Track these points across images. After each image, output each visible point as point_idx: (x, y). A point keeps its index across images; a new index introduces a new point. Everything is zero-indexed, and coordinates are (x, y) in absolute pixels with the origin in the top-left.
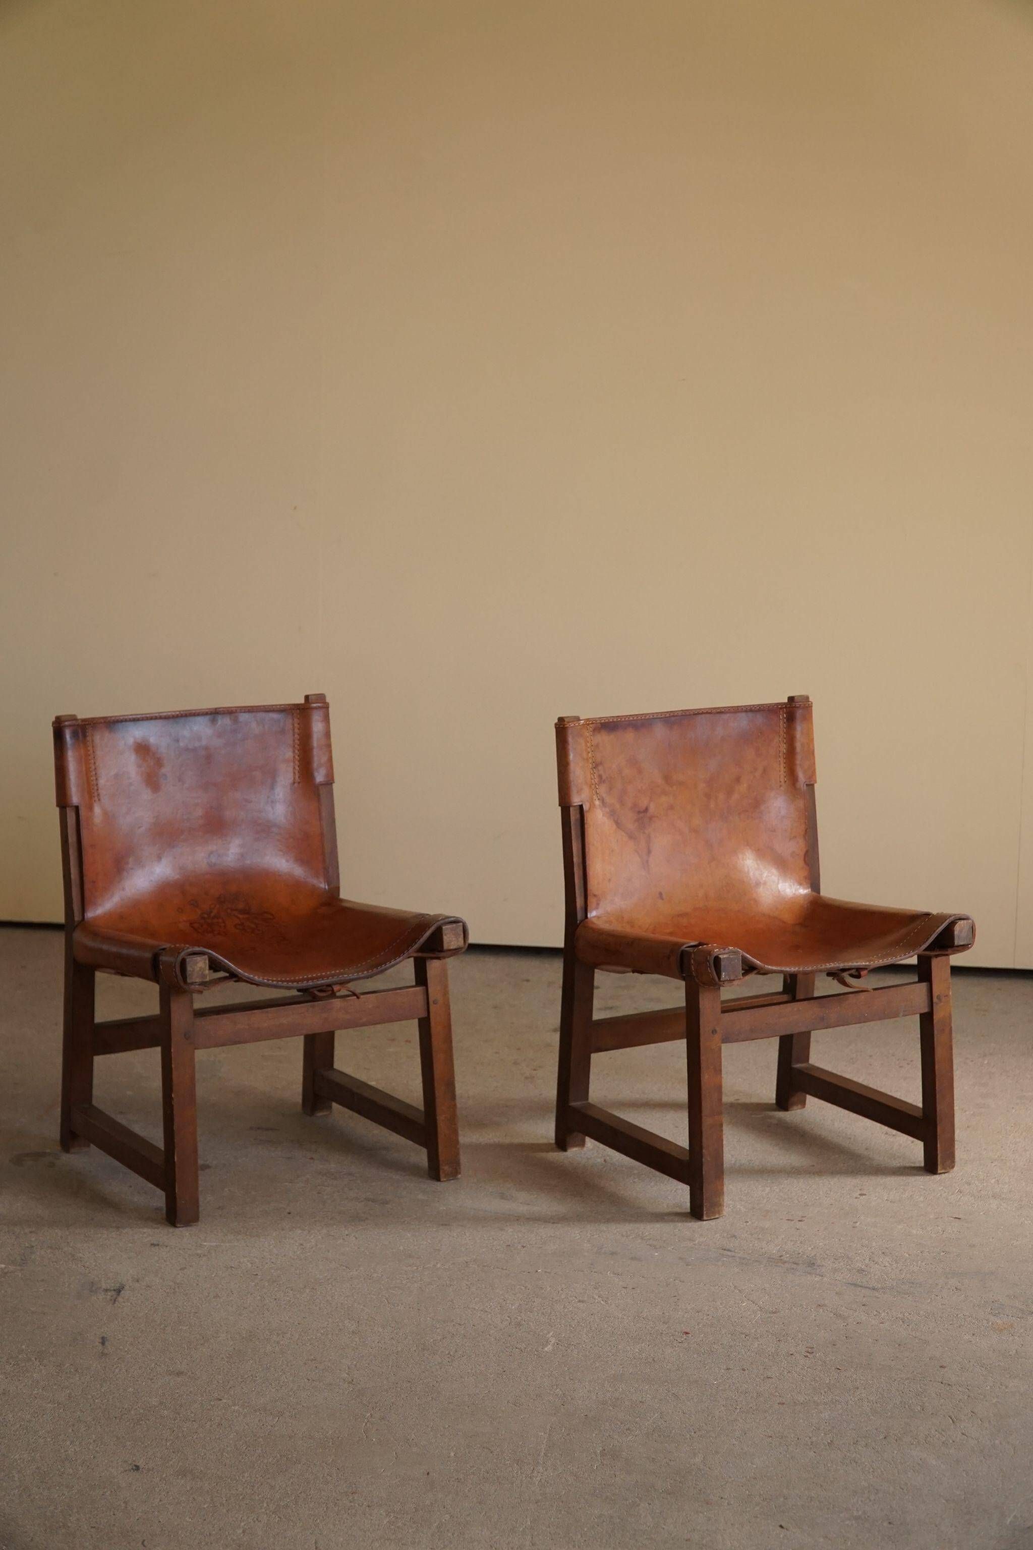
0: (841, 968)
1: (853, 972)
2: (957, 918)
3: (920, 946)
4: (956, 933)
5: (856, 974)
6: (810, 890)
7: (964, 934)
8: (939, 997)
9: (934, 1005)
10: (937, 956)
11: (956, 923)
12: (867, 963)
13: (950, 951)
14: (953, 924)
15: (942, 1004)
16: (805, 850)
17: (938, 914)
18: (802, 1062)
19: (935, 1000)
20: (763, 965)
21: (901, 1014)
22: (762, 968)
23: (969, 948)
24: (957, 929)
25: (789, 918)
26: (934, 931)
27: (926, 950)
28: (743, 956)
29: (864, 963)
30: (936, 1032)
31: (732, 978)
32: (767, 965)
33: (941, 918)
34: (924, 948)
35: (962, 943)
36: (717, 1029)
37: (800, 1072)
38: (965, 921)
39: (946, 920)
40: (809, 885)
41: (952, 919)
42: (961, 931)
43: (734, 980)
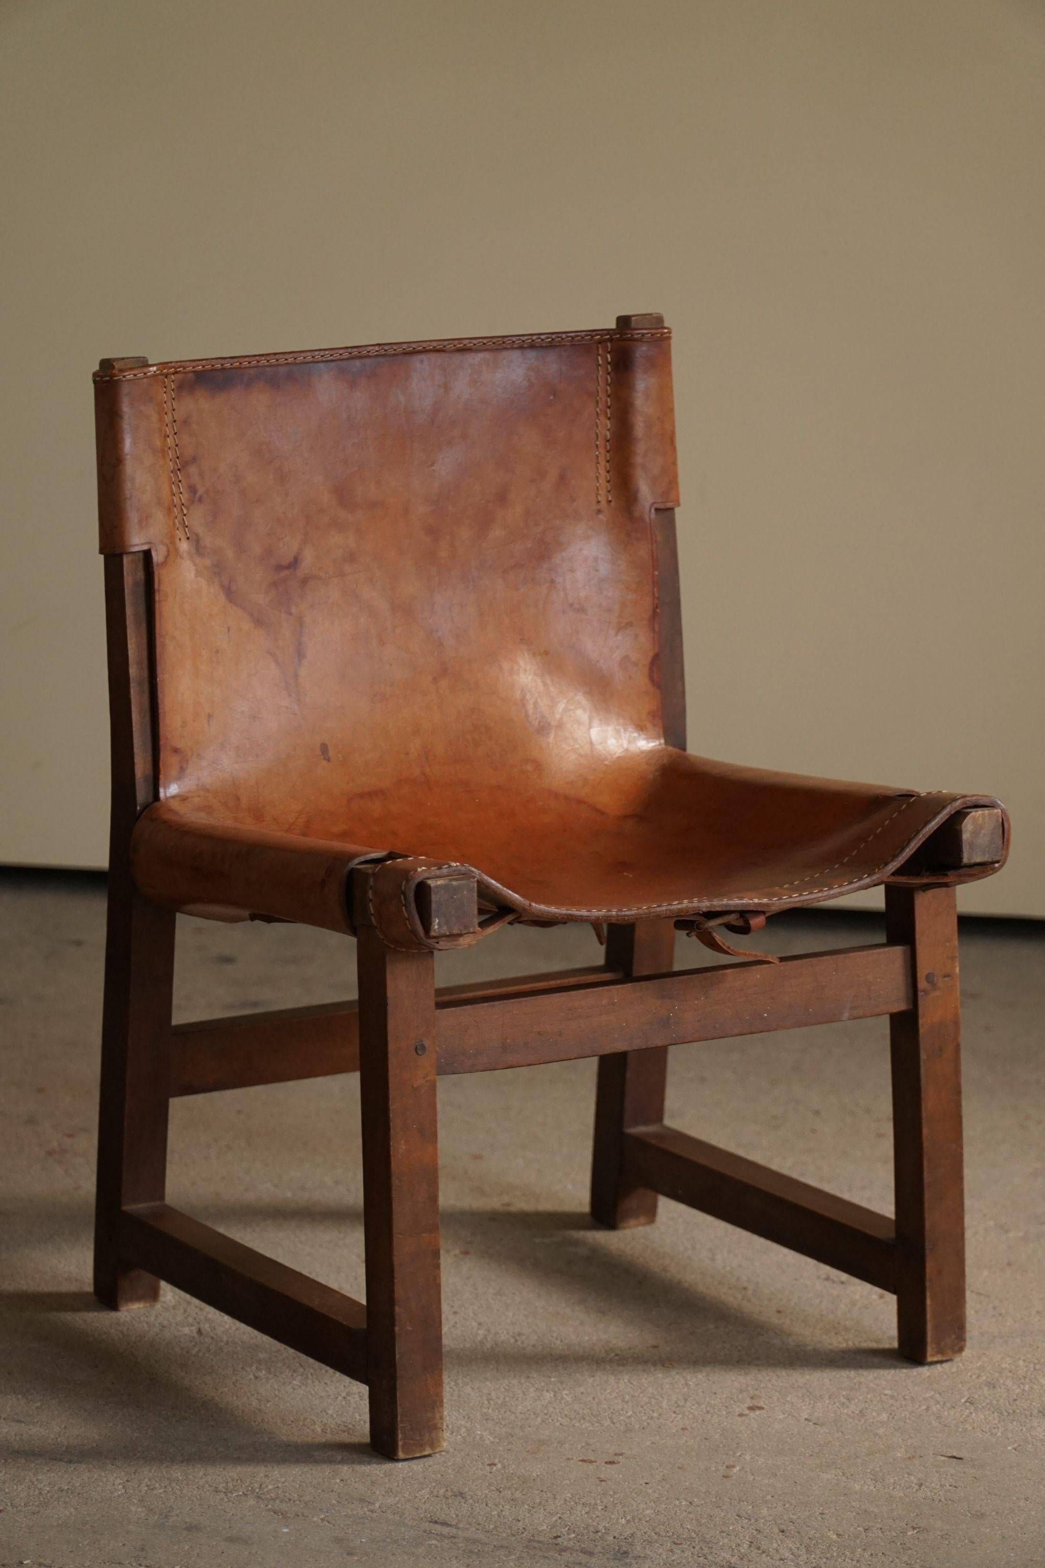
0: (704, 910)
1: (732, 919)
2: (969, 804)
3: (886, 864)
4: (966, 836)
5: (740, 923)
6: (662, 741)
7: (983, 839)
8: (929, 978)
9: (920, 994)
10: (926, 887)
11: (968, 813)
12: (765, 900)
13: (951, 876)
14: (959, 816)
15: (937, 993)
16: (651, 654)
17: (929, 793)
18: (646, 1122)
19: (922, 984)
20: (527, 902)
21: (846, 1015)
22: (524, 910)
23: (995, 870)
24: (968, 827)
25: (608, 801)
26: (918, 832)
27: (898, 872)
28: (479, 882)
29: (756, 901)
30: (923, 1056)
31: (455, 931)
32: (536, 903)
33: (934, 803)
34: (894, 870)
35: (978, 860)
36: (427, 1043)
37: (641, 1143)
38: (986, 811)
39: (944, 807)
40: (661, 731)
41: (958, 804)
42: (975, 833)
43: (460, 935)
